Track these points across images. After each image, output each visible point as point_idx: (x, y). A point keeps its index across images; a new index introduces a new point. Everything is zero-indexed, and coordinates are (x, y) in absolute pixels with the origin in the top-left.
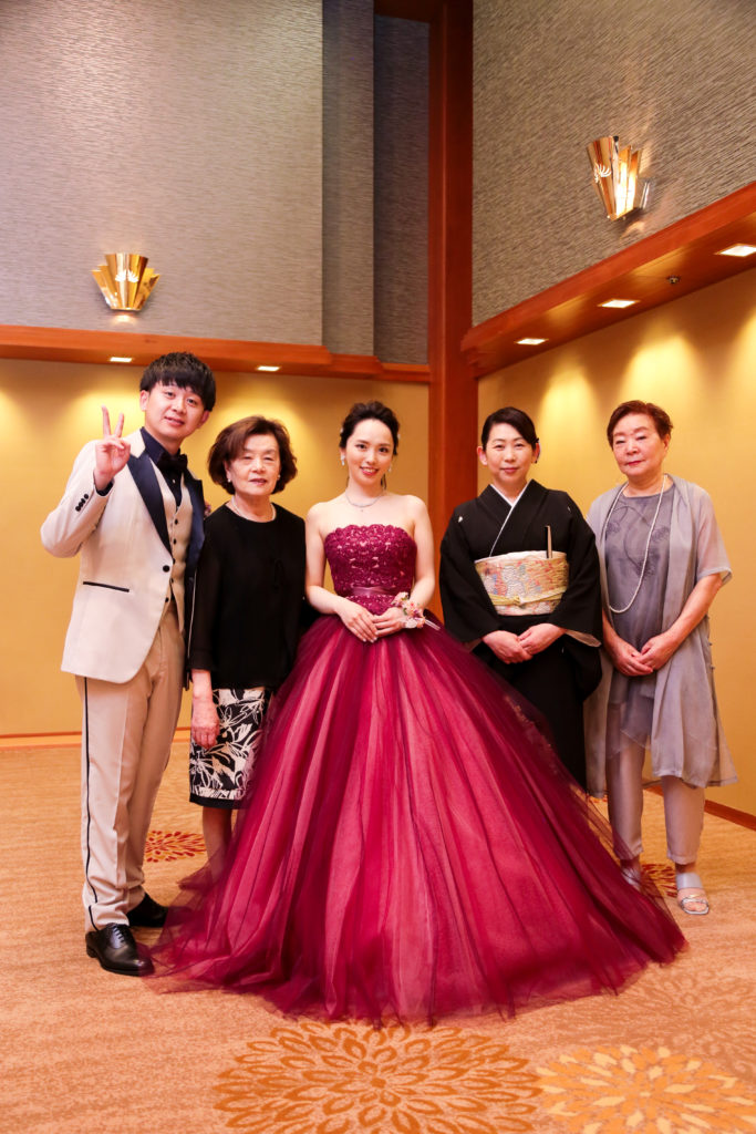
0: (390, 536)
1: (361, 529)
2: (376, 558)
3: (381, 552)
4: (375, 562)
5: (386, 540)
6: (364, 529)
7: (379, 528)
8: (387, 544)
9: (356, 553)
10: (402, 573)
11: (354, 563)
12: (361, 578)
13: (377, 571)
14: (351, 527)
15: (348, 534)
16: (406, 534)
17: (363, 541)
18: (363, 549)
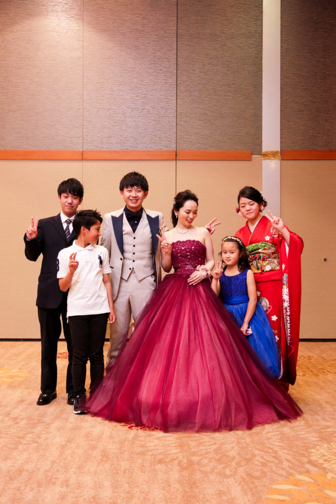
0: (194, 244)
1: (182, 242)
2: (188, 254)
3: (191, 251)
4: (188, 255)
5: (192, 246)
6: (183, 242)
7: (189, 241)
8: (193, 247)
9: (181, 252)
10: (200, 259)
11: (180, 256)
12: (183, 261)
13: (189, 259)
14: (178, 242)
15: (177, 245)
16: (201, 243)
17: (183, 247)
18: (183, 250)
